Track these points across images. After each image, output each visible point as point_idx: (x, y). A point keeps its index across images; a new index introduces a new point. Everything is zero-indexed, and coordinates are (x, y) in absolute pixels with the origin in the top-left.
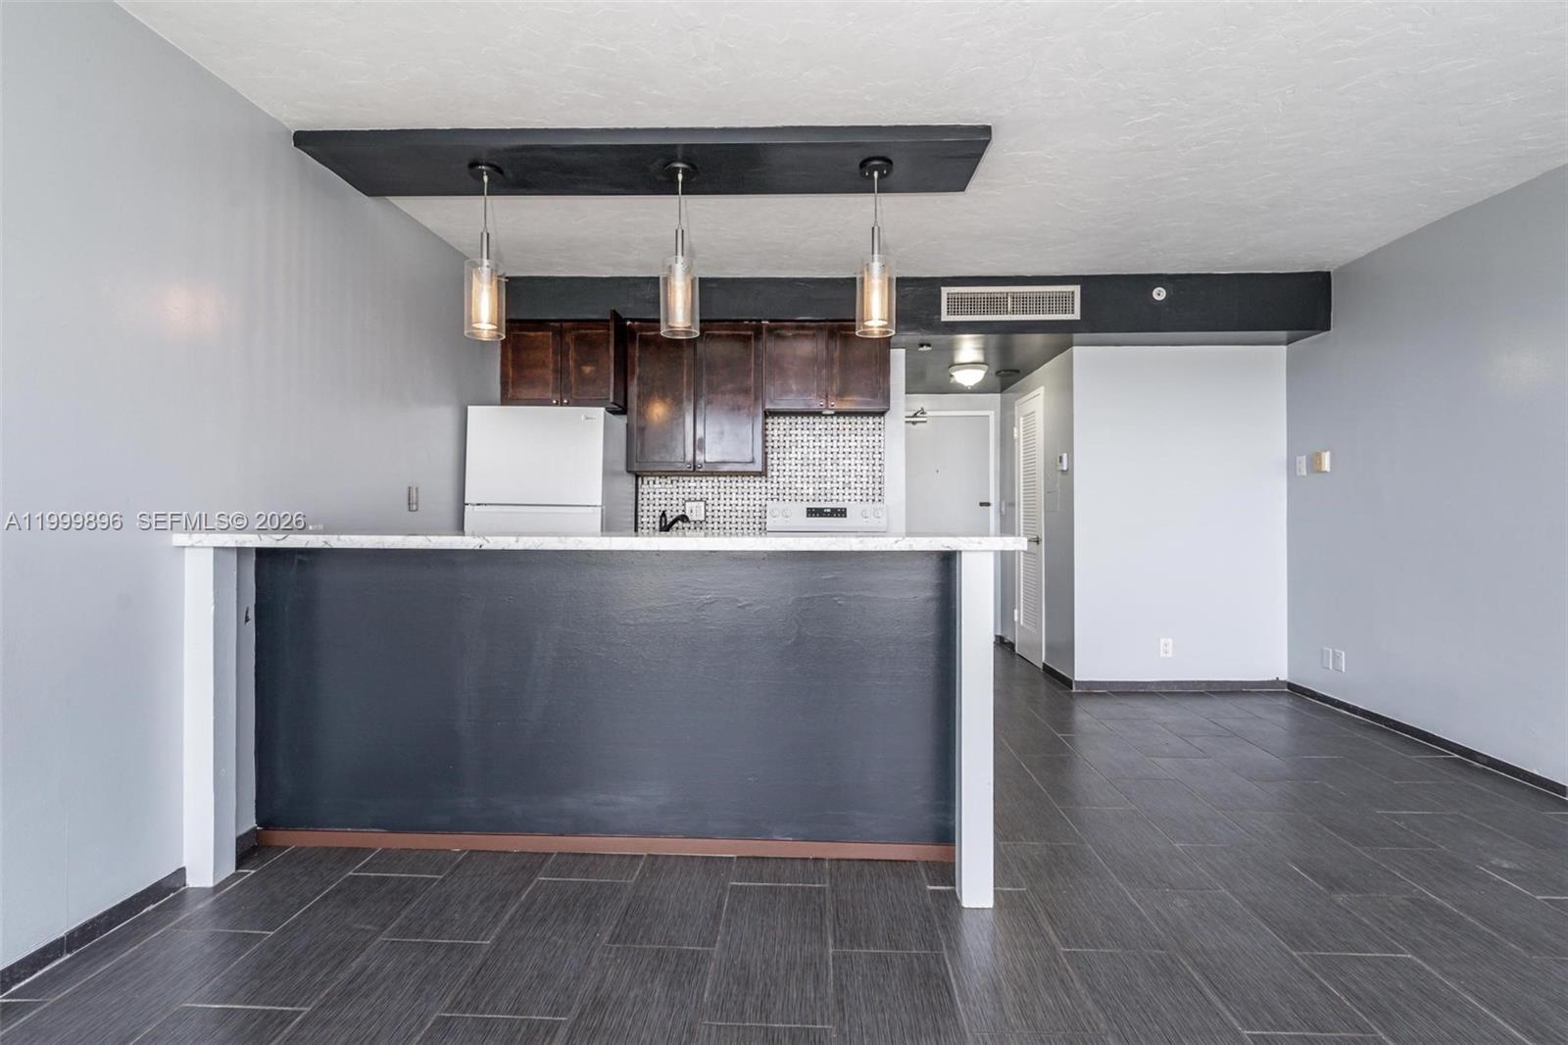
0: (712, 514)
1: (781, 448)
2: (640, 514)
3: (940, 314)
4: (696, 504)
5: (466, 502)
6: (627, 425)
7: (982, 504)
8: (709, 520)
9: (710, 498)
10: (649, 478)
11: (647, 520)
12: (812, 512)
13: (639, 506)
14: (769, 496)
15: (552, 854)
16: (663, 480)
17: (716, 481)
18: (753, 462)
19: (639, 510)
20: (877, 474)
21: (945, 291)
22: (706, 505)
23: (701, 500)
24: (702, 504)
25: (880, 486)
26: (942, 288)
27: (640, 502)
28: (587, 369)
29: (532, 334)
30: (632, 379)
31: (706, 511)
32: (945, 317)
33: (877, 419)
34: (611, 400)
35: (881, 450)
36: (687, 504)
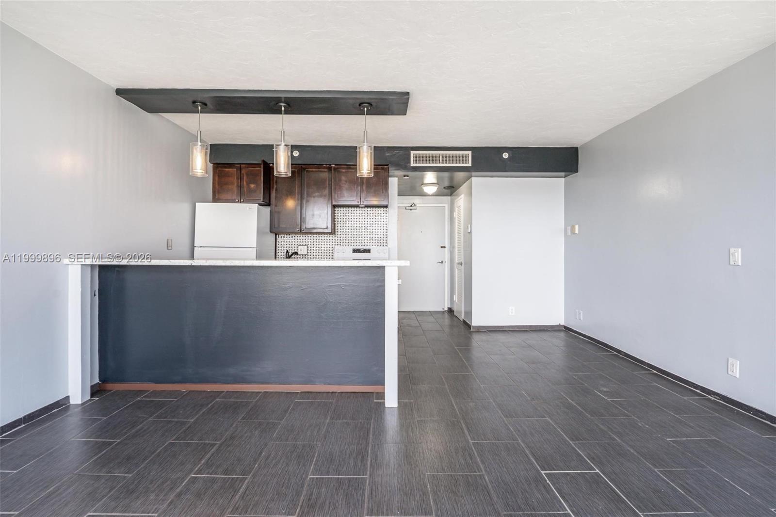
0: (310, 251)
1: (342, 222)
2: (277, 251)
3: (410, 163)
4: (303, 246)
5: (195, 246)
6: (270, 211)
7: (442, 247)
8: (309, 254)
9: (309, 244)
10: (282, 235)
11: (281, 254)
12: (355, 251)
13: (277, 247)
14: (336, 243)
15: (223, 392)
16: (288, 236)
17: (312, 236)
18: (327, 228)
19: (277, 249)
20: (385, 234)
21: (412, 153)
22: (308, 247)
23: (305, 245)
24: (306, 247)
25: (386, 239)
27: (277, 246)
28: (252, 186)
29: (227, 170)
30: (273, 191)
31: (308, 250)
32: (412, 164)
33: (385, 209)
34: (262, 200)
35: (387, 223)
36: (299, 247)
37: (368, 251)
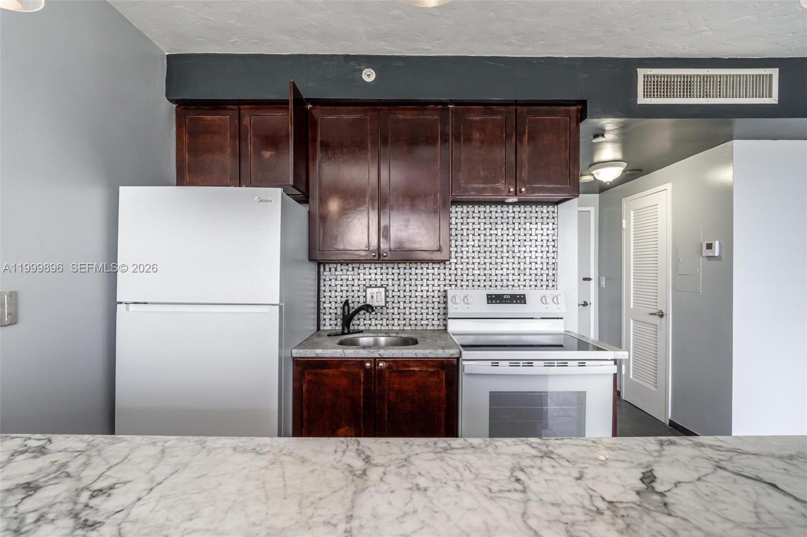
0: (392, 300)
1: (459, 236)
2: (322, 300)
3: (636, 97)
4: (376, 290)
5: (118, 300)
6: (309, 211)
7: (585, 279)
8: (390, 305)
9: (390, 284)
10: (331, 266)
11: (329, 305)
12: (493, 299)
13: (322, 292)
14: (447, 282)
16: (343, 267)
17: (396, 267)
18: (440, 250)
19: (322, 296)
20: (551, 261)
21: (641, 72)
22: (387, 291)
23: (382, 286)
24: (383, 290)
25: (554, 272)
26: (638, 70)
27: (322, 288)
28: (267, 154)
29: (209, 118)
30: (314, 165)
31: (387, 297)
32: (641, 100)
33: (551, 208)
34: (291, 183)
35: (555, 238)
36: (369, 290)
37: (520, 299)
